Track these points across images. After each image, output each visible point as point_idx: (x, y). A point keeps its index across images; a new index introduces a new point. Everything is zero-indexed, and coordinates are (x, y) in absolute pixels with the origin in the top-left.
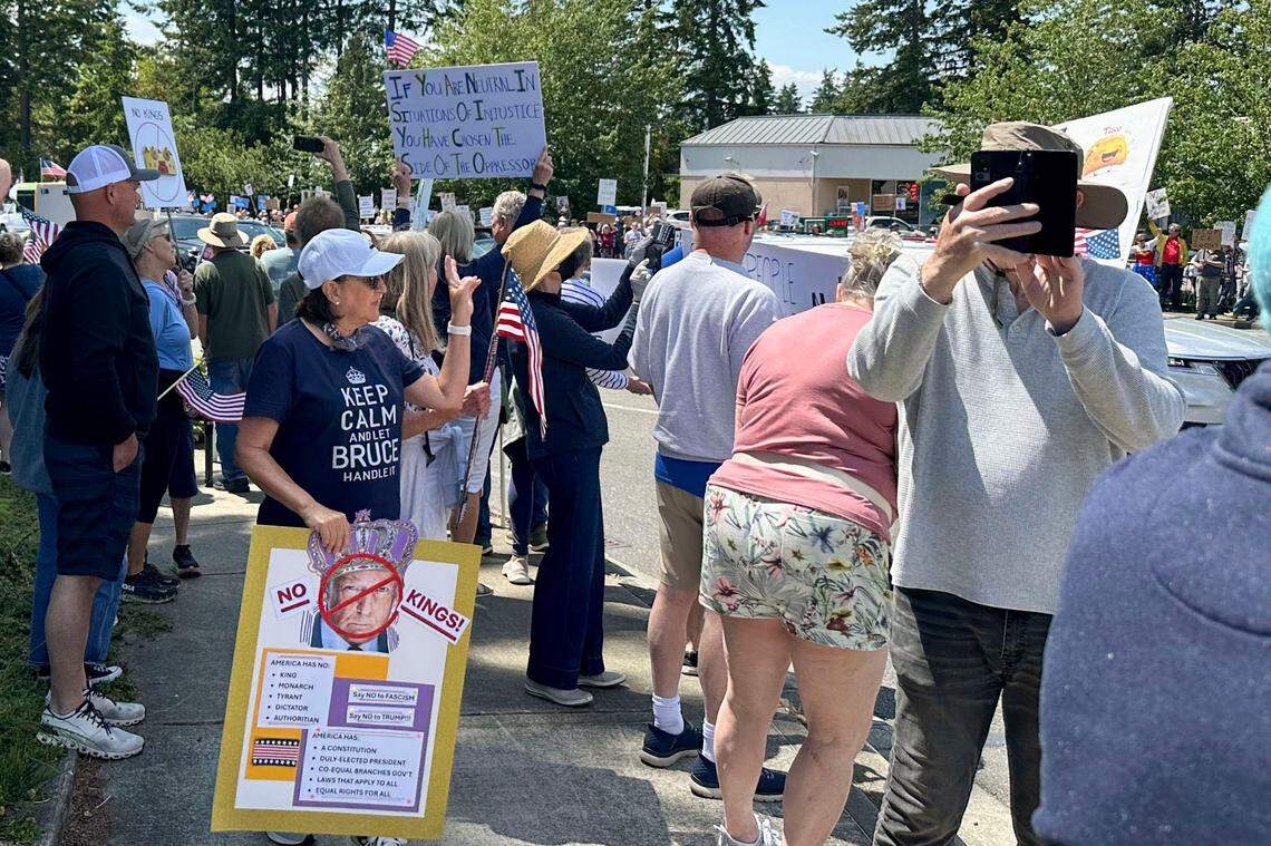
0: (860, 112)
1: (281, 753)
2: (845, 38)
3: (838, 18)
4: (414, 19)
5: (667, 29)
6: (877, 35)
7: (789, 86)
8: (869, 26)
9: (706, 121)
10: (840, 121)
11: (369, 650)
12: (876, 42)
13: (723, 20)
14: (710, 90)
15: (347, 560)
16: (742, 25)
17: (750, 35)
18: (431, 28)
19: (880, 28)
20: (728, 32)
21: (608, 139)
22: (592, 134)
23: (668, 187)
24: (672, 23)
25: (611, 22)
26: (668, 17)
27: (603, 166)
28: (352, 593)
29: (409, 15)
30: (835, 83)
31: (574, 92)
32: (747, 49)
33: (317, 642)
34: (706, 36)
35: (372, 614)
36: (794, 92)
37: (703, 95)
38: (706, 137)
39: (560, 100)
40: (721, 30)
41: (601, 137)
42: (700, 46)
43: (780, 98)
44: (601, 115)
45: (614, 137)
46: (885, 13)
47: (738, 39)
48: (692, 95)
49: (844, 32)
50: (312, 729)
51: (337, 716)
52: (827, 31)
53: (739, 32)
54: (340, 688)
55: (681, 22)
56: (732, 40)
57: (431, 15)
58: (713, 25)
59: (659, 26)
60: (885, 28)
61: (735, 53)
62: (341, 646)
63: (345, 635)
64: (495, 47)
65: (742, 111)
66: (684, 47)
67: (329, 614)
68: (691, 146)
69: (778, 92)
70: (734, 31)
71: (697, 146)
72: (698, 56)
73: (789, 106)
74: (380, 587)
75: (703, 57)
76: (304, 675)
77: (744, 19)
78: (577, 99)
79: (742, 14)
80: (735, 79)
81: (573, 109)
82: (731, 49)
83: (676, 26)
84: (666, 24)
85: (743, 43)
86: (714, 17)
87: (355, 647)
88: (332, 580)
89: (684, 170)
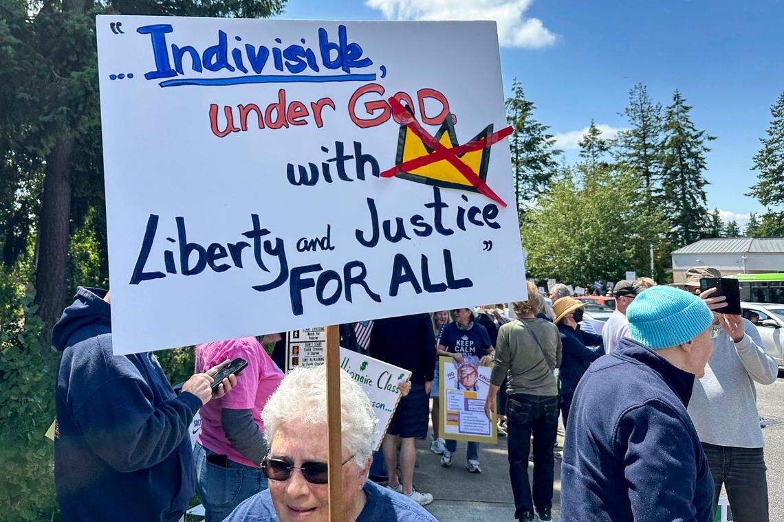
0: (769, 236)
1: (454, 418)
2: (756, 198)
3: (751, 188)
4: (528, 195)
5: (659, 197)
6: (774, 197)
7: (732, 222)
8: (768, 192)
9: (685, 241)
10: (757, 241)
11: (472, 391)
12: (774, 199)
13: (688, 191)
14: (685, 225)
15: (463, 367)
16: (699, 193)
17: (704, 198)
18: (536, 199)
19: (775, 193)
20: (692, 197)
21: (630, 252)
22: (621, 250)
23: (668, 275)
24: (661, 193)
25: (627, 195)
26: (660, 190)
27: (629, 265)
28: (465, 375)
29: (526, 193)
30: (757, 220)
31: (611, 228)
32: (703, 205)
33: (459, 388)
34: (680, 199)
35: (471, 381)
36: (735, 225)
37: (682, 229)
38: (687, 249)
39: (604, 233)
40: (688, 196)
41: (627, 251)
42: (677, 204)
43: (728, 228)
44: (626, 240)
45: (633, 251)
46: (776, 185)
47: (698, 200)
48: (676, 229)
49: (755, 195)
50: (461, 411)
51: (467, 408)
52: (746, 195)
53: (698, 197)
54: (466, 401)
55: (667, 192)
56: (694, 201)
57: (536, 193)
58: (684, 194)
59: (654, 194)
60: (778, 192)
61: (697, 207)
62: (464, 389)
63: (465, 386)
64: (568, 207)
65: (704, 236)
66: (669, 205)
67: (461, 381)
68: (677, 254)
69: (726, 226)
70: (695, 197)
71: (680, 254)
72: (678, 209)
73: (733, 233)
74: (472, 374)
75: (680, 209)
76: (457, 397)
77: (700, 190)
78: (612, 233)
79: (699, 188)
80: (698, 220)
81: (611, 237)
82: (694, 205)
83: (664, 195)
84: (658, 194)
85: (700, 202)
86: (683, 190)
87: (468, 390)
88: (460, 372)
89: (674, 267)
